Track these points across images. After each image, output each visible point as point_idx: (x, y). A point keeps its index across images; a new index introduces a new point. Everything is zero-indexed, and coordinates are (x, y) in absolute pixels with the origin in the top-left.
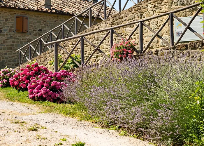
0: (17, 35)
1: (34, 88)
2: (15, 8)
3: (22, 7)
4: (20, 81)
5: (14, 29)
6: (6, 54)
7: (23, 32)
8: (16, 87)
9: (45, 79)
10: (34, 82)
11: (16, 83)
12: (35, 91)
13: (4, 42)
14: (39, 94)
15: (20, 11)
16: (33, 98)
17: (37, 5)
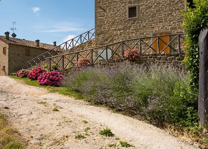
0: (26, 57)
1: (41, 79)
2: (25, 46)
3: (28, 46)
4: (32, 76)
5: (25, 54)
6: (21, 64)
7: (28, 55)
8: (30, 78)
9: (47, 75)
10: (41, 76)
11: (31, 76)
12: (42, 80)
13: (21, 59)
14: (44, 82)
15: (27, 48)
16: (41, 84)
17: (34, 45)
